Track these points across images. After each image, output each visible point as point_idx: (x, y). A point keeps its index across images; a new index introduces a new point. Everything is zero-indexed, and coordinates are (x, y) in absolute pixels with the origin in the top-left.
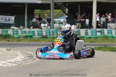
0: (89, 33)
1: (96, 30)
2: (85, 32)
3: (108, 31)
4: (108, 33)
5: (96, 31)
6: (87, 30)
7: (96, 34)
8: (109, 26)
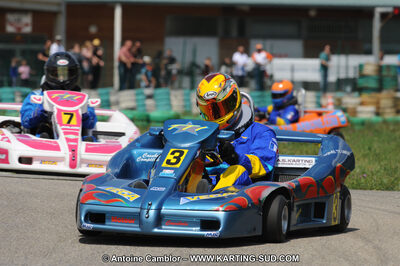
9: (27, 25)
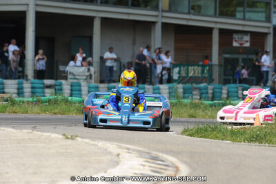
0: (25, 90)
1: (44, 84)
2: (16, 86)
3: (72, 86)
4: (72, 90)
5: (42, 86)
6: (22, 83)
7: (44, 93)
8: (71, 73)
9: (247, 42)
